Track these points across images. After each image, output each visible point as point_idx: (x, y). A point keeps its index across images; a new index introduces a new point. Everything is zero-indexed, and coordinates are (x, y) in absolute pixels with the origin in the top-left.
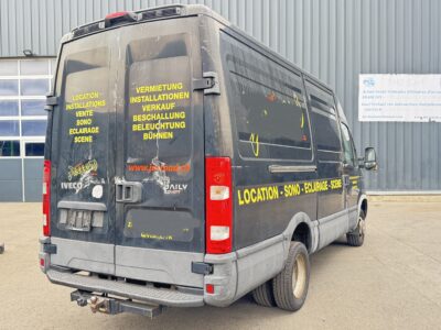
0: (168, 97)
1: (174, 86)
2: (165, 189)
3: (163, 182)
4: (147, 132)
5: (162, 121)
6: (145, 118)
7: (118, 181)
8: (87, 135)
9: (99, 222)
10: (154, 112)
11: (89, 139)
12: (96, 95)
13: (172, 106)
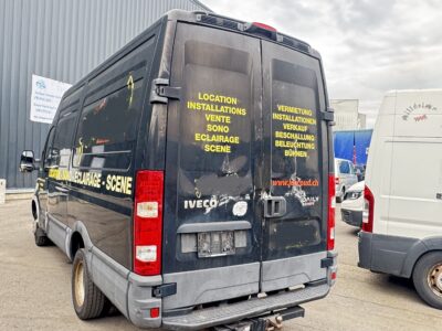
0: (303, 120)
1: (306, 112)
2: (302, 201)
3: (300, 195)
4: (288, 149)
5: (299, 141)
6: (286, 135)
7: (265, 197)
8: (224, 144)
9: (242, 242)
10: (292, 131)
11: (227, 149)
12: (234, 101)
13: (305, 129)
